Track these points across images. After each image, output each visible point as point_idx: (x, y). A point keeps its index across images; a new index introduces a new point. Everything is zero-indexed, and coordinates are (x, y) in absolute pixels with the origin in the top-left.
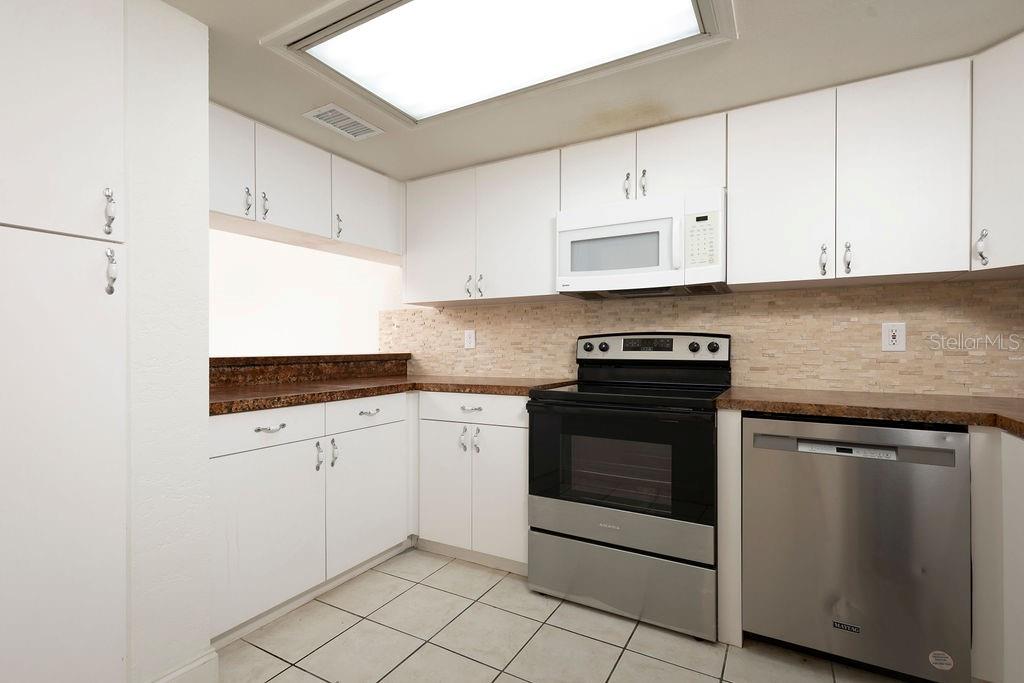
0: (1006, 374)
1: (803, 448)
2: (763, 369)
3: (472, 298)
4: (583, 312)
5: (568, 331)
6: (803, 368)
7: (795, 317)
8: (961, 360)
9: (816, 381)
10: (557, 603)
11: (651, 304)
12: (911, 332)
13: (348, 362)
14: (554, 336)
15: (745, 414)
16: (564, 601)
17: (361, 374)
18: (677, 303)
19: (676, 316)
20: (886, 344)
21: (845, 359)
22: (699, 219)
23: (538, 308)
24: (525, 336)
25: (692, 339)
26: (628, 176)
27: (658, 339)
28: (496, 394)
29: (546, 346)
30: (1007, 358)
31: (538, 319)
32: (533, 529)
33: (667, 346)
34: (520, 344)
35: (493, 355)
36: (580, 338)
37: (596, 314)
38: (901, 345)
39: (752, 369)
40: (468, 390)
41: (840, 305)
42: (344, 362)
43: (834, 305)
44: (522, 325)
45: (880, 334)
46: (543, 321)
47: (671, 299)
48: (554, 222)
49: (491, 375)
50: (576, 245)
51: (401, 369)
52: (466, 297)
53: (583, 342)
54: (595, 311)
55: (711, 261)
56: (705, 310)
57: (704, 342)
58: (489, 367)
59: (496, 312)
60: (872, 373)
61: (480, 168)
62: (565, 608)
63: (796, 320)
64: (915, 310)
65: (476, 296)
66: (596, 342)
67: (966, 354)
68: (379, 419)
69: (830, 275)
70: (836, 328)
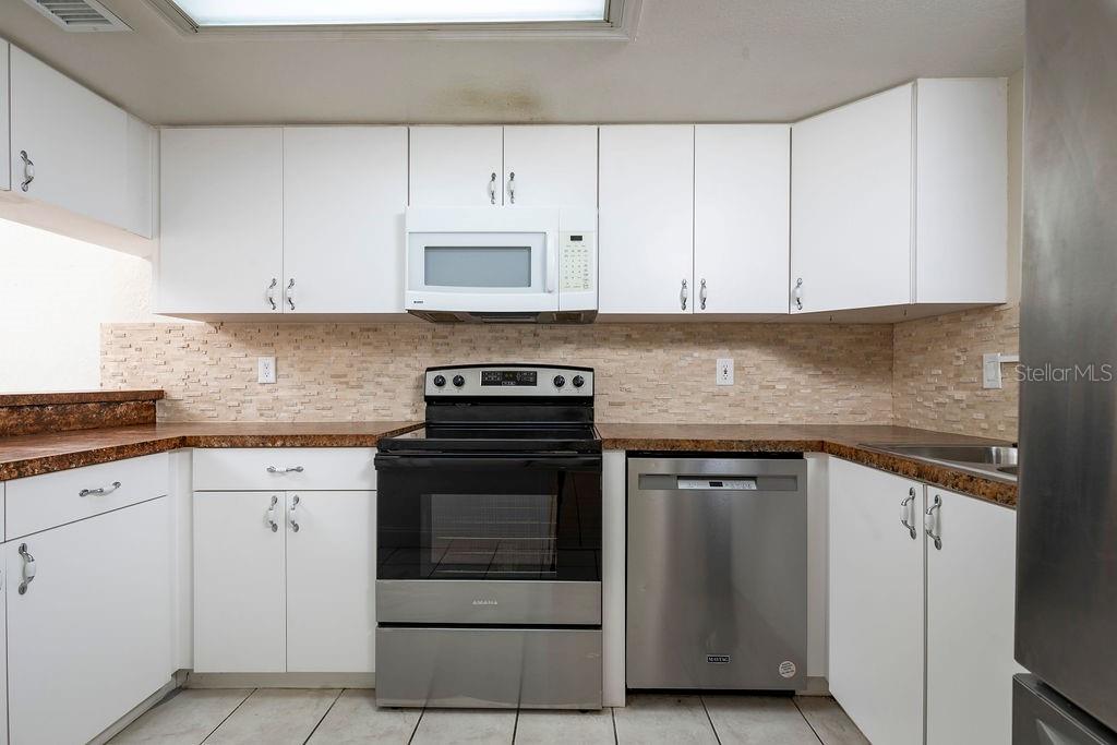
0: (799, 404)
1: (683, 485)
2: (621, 404)
3: (277, 311)
4: (430, 337)
5: (411, 361)
6: (655, 402)
7: (648, 351)
8: (770, 393)
9: (665, 415)
10: (417, 716)
11: (511, 331)
12: (738, 368)
13: (42, 406)
14: (392, 367)
15: (629, 454)
16: (425, 709)
17: (68, 424)
18: (538, 331)
19: (536, 346)
20: (719, 379)
21: (689, 393)
22: (573, 238)
23: (368, 330)
24: (352, 366)
25: (556, 372)
26: (494, 176)
27: (521, 372)
28: (325, 446)
29: (380, 379)
30: (799, 391)
31: (370, 344)
32: (382, 625)
33: (531, 380)
34: (345, 376)
35: (303, 392)
36: (429, 369)
37: (445, 341)
38: (730, 381)
39: (611, 404)
40: (279, 443)
41: (686, 341)
42: (32, 406)
43: (680, 341)
44: (346, 352)
45: (715, 369)
46: (376, 347)
47: (532, 327)
48: (401, 220)
49: (300, 419)
50: (431, 253)
51: (145, 414)
52: (268, 309)
53: (431, 376)
54: (446, 337)
55: (586, 286)
56: (567, 340)
57: (569, 376)
58: (297, 408)
59: (307, 332)
60: (709, 406)
61: (289, 130)
62: (429, 718)
63: (650, 354)
64: (740, 348)
65: (283, 308)
66: (449, 376)
67: (774, 388)
68: (118, 498)
69: (689, 311)
70: (682, 363)
